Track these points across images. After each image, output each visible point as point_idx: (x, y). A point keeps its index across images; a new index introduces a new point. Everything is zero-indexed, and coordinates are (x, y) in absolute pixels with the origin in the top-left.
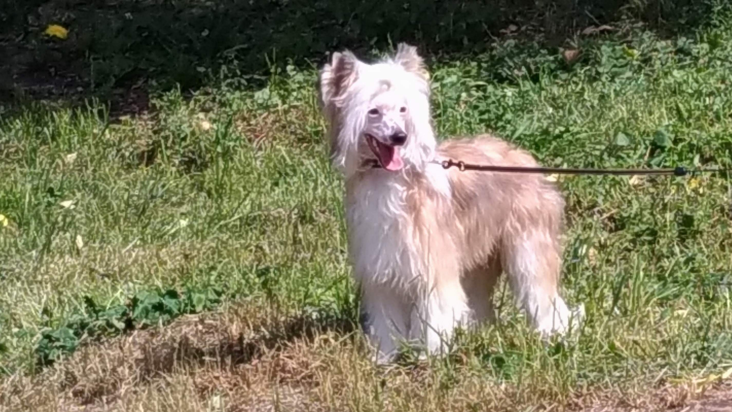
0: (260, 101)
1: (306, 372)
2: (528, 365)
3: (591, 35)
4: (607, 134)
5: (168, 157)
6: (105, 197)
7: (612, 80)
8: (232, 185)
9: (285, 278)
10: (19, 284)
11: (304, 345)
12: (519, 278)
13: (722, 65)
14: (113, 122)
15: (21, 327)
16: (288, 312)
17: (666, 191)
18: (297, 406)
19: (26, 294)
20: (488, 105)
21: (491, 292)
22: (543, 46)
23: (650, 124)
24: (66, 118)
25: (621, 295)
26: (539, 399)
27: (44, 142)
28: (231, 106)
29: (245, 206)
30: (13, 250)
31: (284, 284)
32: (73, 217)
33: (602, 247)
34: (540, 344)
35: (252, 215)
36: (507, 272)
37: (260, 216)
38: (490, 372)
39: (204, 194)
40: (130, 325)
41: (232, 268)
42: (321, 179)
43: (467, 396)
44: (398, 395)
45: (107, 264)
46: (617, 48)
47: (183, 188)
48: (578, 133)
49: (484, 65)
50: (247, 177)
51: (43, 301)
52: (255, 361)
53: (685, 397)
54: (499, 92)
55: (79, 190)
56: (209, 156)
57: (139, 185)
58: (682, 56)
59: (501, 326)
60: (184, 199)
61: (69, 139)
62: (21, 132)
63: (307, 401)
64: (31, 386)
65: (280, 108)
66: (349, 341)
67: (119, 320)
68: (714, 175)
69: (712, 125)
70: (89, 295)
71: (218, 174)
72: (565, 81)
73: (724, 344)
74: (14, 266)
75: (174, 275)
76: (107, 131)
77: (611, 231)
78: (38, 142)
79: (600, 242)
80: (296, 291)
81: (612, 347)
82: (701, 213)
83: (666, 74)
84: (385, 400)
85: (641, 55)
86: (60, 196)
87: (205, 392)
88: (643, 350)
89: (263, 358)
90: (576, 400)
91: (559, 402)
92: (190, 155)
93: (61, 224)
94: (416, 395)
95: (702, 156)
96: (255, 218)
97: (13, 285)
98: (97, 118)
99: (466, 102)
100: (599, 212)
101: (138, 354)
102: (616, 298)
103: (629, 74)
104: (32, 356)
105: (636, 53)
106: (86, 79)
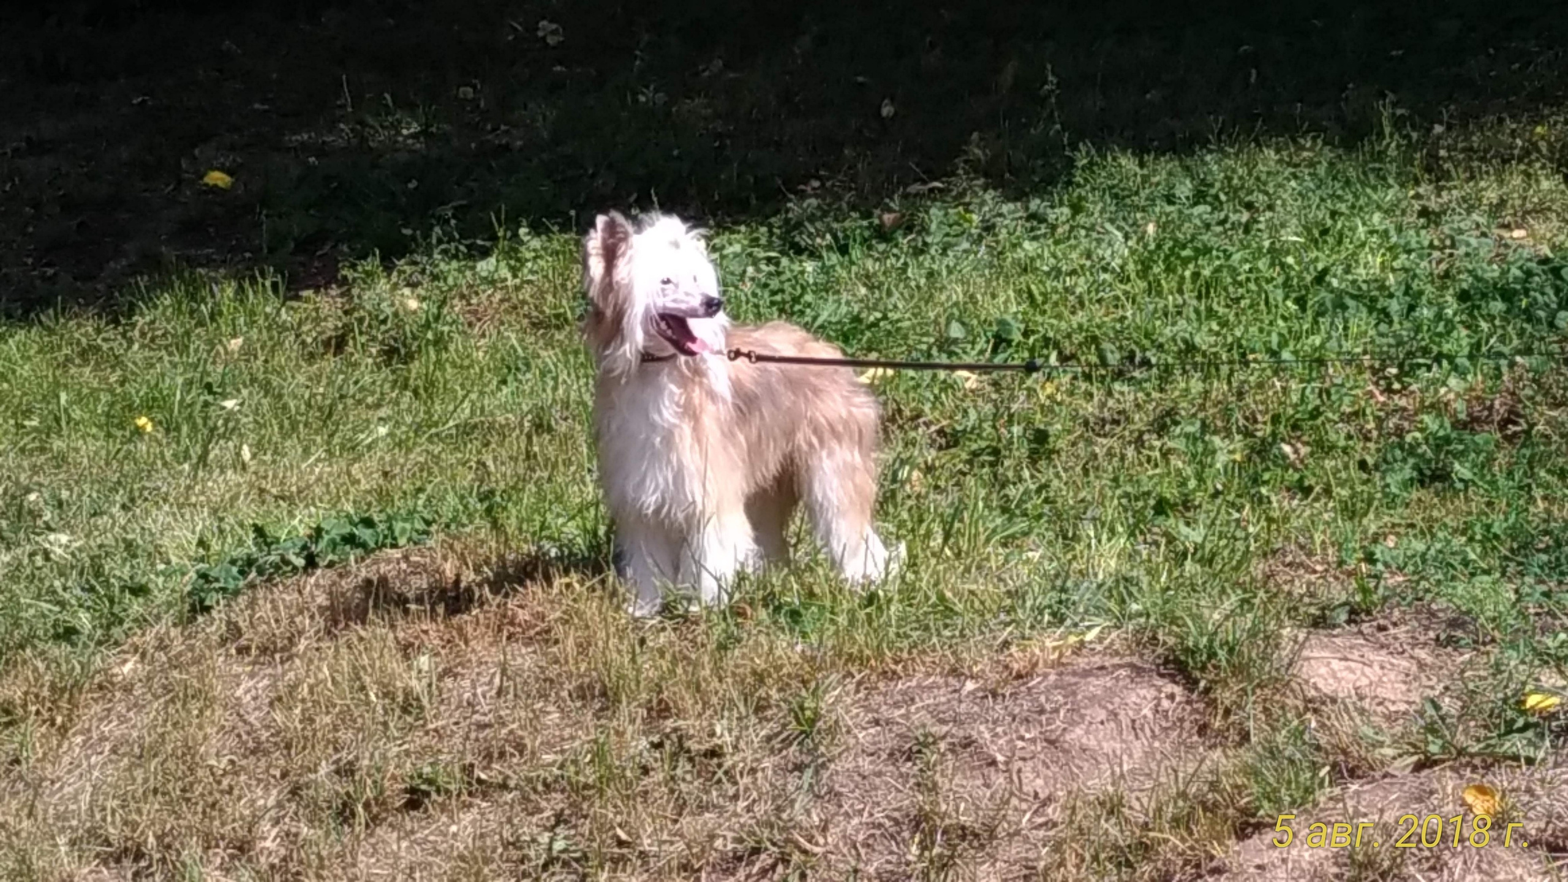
0: (484, 274)
1: (543, 625)
2: (832, 620)
3: (917, 194)
4: (936, 322)
5: (363, 345)
6: (280, 396)
7: (944, 253)
8: (446, 382)
9: (515, 504)
10: (167, 508)
11: (540, 591)
12: (818, 507)
13: (1087, 236)
14: (291, 299)
15: (168, 563)
16: (519, 548)
17: (1012, 398)
18: (529, 669)
19: (176, 520)
20: (782, 282)
21: (783, 524)
22: (853, 207)
23: (992, 310)
24: (230, 292)
25: (954, 530)
26: (846, 664)
27: (201, 323)
28: (445, 280)
29: (463, 410)
30: (159, 462)
31: (514, 512)
32: (238, 421)
33: (929, 469)
34: (847, 594)
35: (472, 421)
36: (804, 500)
37: (482, 423)
38: (782, 629)
39: (408, 393)
40: (311, 562)
41: (446, 490)
42: (563, 376)
43: (752, 660)
44: (662, 656)
45: (282, 483)
46: (951, 211)
47: (381, 386)
48: (898, 321)
49: (777, 231)
50: (465, 373)
51: (198, 529)
52: (475, 612)
53: (1036, 663)
54: (796, 267)
55: (246, 386)
56: (416, 344)
57: (324, 381)
58: (1035, 223)
59: (798, 568)
60: (383, 399)
61: (233, 320)
62: (170, 310)
63: (544, 664)
64: (181, 639)
65: (509, 283)
66: (598, 586)
67: (297, 555)
68: (1075, 378)
69: (1073, 313)
70: (259, 523)
71: (427, 368)
72: (883, 253)
73: (1087, 596)
74: (160, 483)
75: (369, 498)
76: (283, 310)
77: (940, 448)
78: (193, 322)
79: (926, 463)
80: (530, 520)
81: (942, 598)
82: (1059, 426)
83: (1014, 246)
84: (645, 662)
85: (982, 221)
86: (221, 394)
87: (410, 650)
88: (982, 603)
89: (486, 607)
90: (893, 667)
91: (872, 668)
92: (392, 342)
93: (222, 430)
94: (685, 658)
95: (1060, 353)
96: (475, 426)
97: (159, 508)
98: (270, 292)
99: (753, 279)
100: (925, 423)
101: (322, 599)
102: (947, 536)
103: (966, 245)
104: (183, 601)
105: (975, 218)
106: (256, 242)
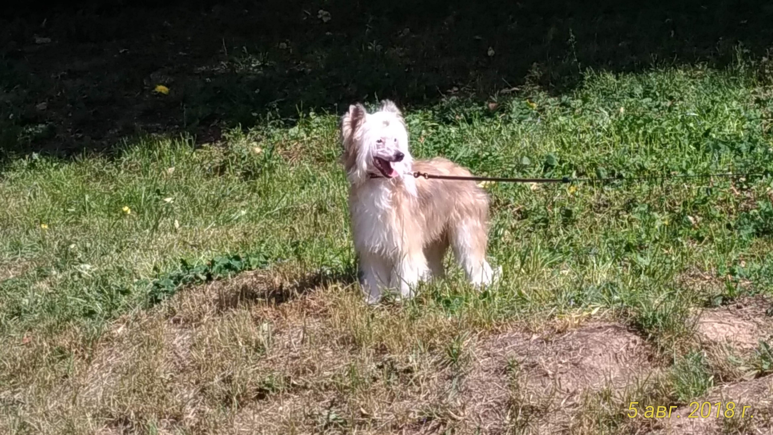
0: (292, 135)
1: (323, 308)
2: (466, 305)
3: (506, 93)
4: (516, 157)
5: (233, 170)
6: (193, 196)
7: (520, 122)
8: (274, 189)
9: (310, 248)
10: (138, 251)
11: (322, 291)
12: (460, 249)
13: (590, 114)
14: (198, 148)
15: (139, 278)
16: (311, 270)
17: (555, 194)
18: (317, 330)
19: (143, 257)
20: (439, 138)
21: (441, 257)
22: (475, 101)
23: (544, 151)
24: (168, 145)
25: (526, 260)
26: (473, 327)
27: (154, 160)
28: (274, 138)
29: (283, 202)
30: (134, 229)
31: (309, 252)
32: (172, 208)
33: (513, 230)
34: (473, 292)
35: (288, 208)
36: (452, 244)
37: (292, 208)
38: (441, 309)
39: (256, 194)
40: (209, 278)
41: (275, 242)
42: (332, 185)
43: (427, 324)
44: (382, 323)
45: (194, 239)
46: (523, 102)
47: (243, 190)
48: (497, 156)
49: (437, 113)
50: (283, 183)
51: (154, 261)
52: (290, 302)
53: (567, 326)
54: (447, 130)
55: (176, 191)
56: (260, 170)
57: (215, 188)
58: (564, 108)
59: (448, 279)
60: (243, 197)
61: (170, 158)
62: (139, 154)
63: (324, 327)
64: (146, 316)
65: (305, 139)
66: (351, 289)
67: (203, 274)
68: (585, 184)
69: (584, 152)
70: (184, 258)
71: (265, 181)
72: (490, 122)
73: (592, 292)
74: (134, 239)
75: (238, 246)
76: (194, 154)
77: (519, 219)
78: (150, 160)
79: (512, 226)
80: (317, 256)
81: (520, 293)
82: (577, 208)
83: (554, 119)
84: (374, 326)
85: (538, 107)
86: (164, 195)
87: (258, 321)
88: (540, 296)
89: (295, 299)
90: (496, 328)
91: (486, 329)
92: (248, 169)
93: (165, 213)
94: (394, 324)
95: (577, 172)
96: (289, 210)
97: (134, 252)
98: (188, 145)
99: (425, 136)
100: (511, 207)
101: (215, 296)
102: (522, 263)
103: (530, 119)
104: (147, 297)
105: (535, 105)
106: (181, 120)
